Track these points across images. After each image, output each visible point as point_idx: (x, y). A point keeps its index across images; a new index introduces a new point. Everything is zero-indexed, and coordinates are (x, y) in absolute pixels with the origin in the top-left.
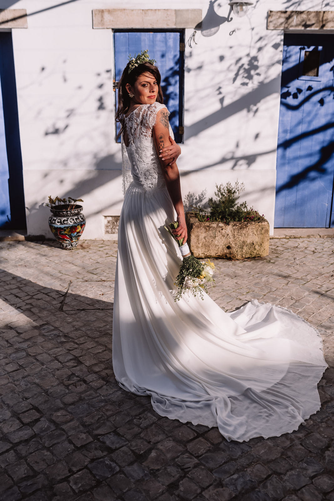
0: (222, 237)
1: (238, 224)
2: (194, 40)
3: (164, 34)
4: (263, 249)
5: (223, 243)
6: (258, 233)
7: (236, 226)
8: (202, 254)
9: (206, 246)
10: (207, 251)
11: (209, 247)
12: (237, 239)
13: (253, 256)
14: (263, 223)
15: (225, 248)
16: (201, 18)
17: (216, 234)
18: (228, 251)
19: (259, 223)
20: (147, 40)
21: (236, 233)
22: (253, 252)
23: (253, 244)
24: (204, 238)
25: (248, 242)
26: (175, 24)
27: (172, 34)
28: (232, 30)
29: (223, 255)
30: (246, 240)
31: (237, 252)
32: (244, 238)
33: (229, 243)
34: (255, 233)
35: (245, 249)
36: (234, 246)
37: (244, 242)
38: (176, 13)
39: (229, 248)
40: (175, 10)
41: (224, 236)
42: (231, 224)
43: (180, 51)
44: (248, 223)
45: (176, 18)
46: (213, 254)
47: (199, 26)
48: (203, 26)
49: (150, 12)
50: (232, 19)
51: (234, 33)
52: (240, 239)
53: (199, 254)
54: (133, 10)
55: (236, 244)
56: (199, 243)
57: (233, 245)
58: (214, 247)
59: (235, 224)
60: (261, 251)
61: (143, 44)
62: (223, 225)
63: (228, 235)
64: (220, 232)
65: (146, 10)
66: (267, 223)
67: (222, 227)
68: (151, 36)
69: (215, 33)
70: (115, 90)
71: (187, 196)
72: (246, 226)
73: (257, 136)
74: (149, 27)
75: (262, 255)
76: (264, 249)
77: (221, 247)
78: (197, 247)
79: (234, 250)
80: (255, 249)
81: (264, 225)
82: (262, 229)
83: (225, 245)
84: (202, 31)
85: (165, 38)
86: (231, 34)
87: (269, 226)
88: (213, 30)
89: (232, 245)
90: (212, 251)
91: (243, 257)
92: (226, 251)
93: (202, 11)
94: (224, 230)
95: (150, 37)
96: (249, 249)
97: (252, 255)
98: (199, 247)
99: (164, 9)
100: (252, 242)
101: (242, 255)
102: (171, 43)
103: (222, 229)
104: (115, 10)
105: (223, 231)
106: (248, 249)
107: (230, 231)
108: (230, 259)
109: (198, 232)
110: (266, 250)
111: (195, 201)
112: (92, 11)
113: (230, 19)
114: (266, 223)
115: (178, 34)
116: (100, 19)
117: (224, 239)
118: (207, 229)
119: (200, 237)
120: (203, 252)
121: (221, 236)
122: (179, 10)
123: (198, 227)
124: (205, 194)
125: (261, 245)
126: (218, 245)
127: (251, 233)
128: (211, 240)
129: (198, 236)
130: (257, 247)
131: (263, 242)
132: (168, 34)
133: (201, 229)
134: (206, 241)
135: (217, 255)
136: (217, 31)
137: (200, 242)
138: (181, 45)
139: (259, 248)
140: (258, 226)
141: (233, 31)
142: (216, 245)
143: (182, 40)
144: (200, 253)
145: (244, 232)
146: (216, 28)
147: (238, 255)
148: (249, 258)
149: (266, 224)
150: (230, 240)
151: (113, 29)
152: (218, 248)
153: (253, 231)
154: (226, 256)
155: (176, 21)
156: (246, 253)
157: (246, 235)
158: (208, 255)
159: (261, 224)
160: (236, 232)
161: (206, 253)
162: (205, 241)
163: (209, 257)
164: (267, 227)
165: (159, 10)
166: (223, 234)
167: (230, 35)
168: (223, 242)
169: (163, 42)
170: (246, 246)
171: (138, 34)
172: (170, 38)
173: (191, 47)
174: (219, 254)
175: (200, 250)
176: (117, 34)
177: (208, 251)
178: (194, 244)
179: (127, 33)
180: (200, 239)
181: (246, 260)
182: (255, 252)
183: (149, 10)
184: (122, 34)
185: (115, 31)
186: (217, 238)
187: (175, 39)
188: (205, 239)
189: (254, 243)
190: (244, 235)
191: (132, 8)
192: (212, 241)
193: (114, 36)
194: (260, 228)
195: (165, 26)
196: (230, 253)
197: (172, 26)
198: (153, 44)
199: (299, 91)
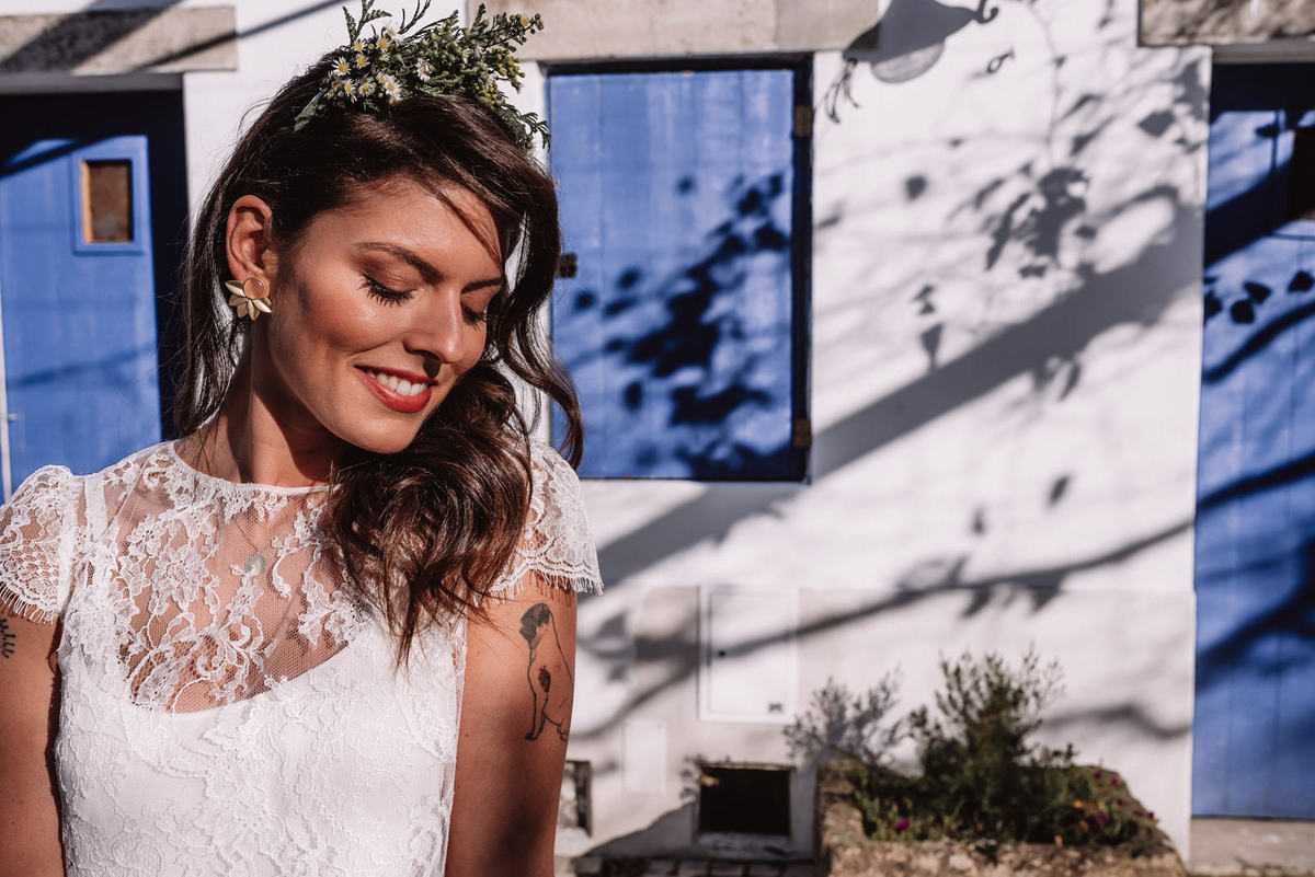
2: (847, 93)
3: (732, 76)
14: (1155, 862)
16: (876, 10)
19: (1134, 856)
20: (668, 99)
26: (776, 39)
27: (766, 77)
28: (1001, 53)
43: (794, 137)
45: (779, 12)
47: (867, 46)
48: (886, 39)
50: (995, 12)
51: (1007, 62)
61: (653, 113)
62: (970, 863)
66: (1172, 859)
68: (686, 86)
69: (927, 67)
71: (820, 694)
74: (680, 51)
81: (1161, 870)
84: (874, 63)
85: (740, 91)
86: (995, 65)
88: (919, 57)
102: (760, 105)
111: (850, 713)
113: (987, 14)
115: (788, 75)
124: (896, 686)
132: (749, 75)
136: (935, 59)
138: (799, 115)
140: (1130, 872)
141: (1002, 58)
143: (803, 96)
146: (930, 52)
151: (542, 64)
155: (778, 27)
167: (989, 72)
169: (728, 103)
171: (637, 78)
172: (756, 91)
173: (838, 120)
176: (560, 80)
179: (595, 78)
184: (577, 79)
187: (775, 93)
193: (548, 89)
195: (733, 46)
197: (765, 44)
198: (692, 116)
199: (1257, 292)
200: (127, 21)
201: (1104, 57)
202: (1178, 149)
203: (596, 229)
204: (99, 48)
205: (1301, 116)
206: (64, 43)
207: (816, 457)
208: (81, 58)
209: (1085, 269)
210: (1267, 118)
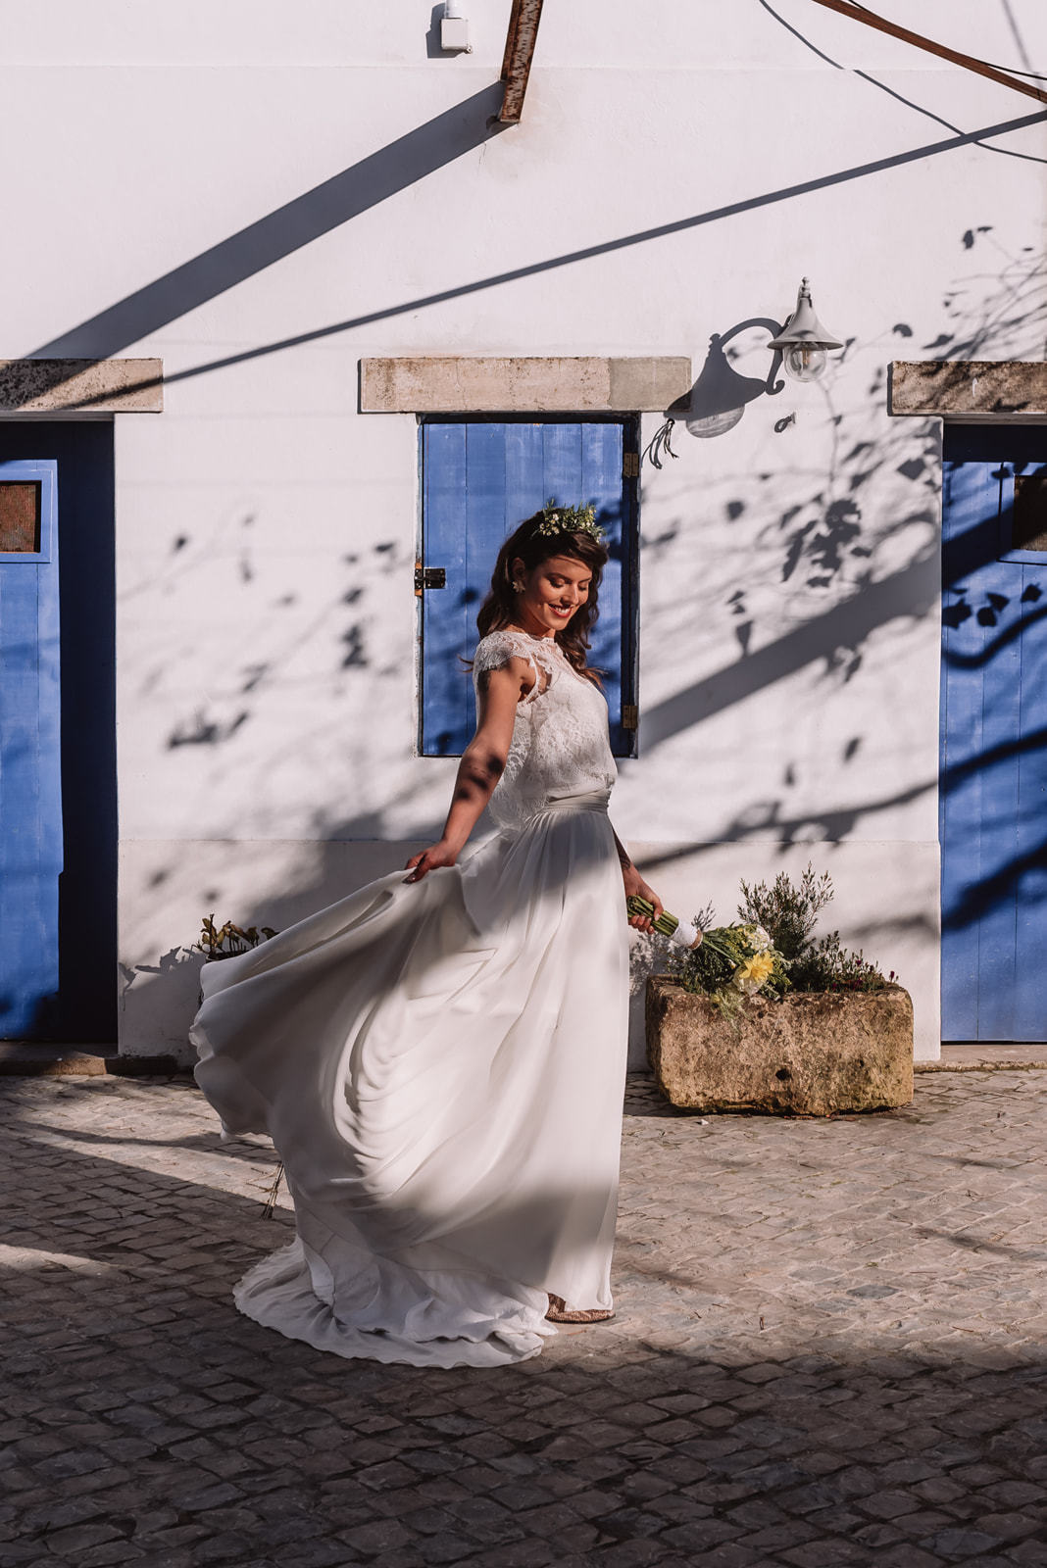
0: (762, 1041)
1: (810, 999)
2: (667, 445)
3: (574, 427)
4: (894, 1081)
5: (766, 1060)
6: (878, 1027)
7: (806, 1003)
8: (698, 1094)
9: (710, 1069)
10: (714, 1084)
11: (720, 1072)
12: (810, 1047)
13: (863, 1105)
14: (891, 997)
15: (772, 1074)
16: (690, 381)
17: (743, 1029)
18: (781, 1085)
19: (877, 995)
20: (522, 444)
21: (804, 1028)
22: (864, 1092)
23: (862, 1063)
24: (704, 1042)
25: (846, 1056)
26: (609, 402)
27: (601, 427)
28: (785, 417)
29: (764, 1100)
30: (839, 1049)
31: (809, 1089)
32: (831, 1044)
33: (785, 1060)
34: (866, 1028)
35: (837, 1080)
36: (801, 1069)
37: (830, 1056)
38: (611, 370)
39: (783, 1075)
40: (610, 359)
41: (768, 1037)
42: (789, 998)
43: (624, 477)
44: (843, 995)
45: (611, 384)
46: (732, 1093)
47: (683, 408)
48: (694, 406)
49: (532, 366)
50: (781, 384)
51: (790, 425)
52: (817, 1045)
53: (688, 1096)
54: (482, 361)
55: (805, 1063)
56: (687, 1060)
57: (797, 1066)
58: (736, 1071)
59: (801, 999)
60: (890, 1086)
61: (509, 456)
62: (764, 1002)
63: (780, 1032)
64: (753, 1022)
65: (521, 359)
66: (903, 994)
67: (758, 1007)
68: (536, 434)
69: (730, 426)
70: (420, 592)
72: (838, 1006)
73: (852, 748)
74: (531, 406)
75: (892, 1100)
76: (899, 1081)
77: (758, 1073)
78: (683, 1073)
79: (800, 1083)
80: (869, 1081)
81: (895, 1002)
82: (890, 1014)
83: (771, 1066)
84: (689, 421)
85: (580, 438)
86: (780, 427)
87: (910, 1006)
88: (724, 417)
89: (795, 1065)
90: (729, 1086)
91: (829, 1105)
92: (776, 1086)
93: (690, 363)
94: (766, 1017)
95: (531, 436)
96: (850, 1081)
97: (859, 1101)
98: (687, 1073)
99: (577, 358)
100: (857, 1057)
101: (826, 1100)
102: (596, 452)
103: (761, 1016)
104: (426, 361)
105: (765, 1021)
106: (846, 1081)
107: (786, 1021)
108: (788, 1113)
109: (682, 1023)
110: (903, 1082)
112: (359, 363)
113: (775, 387)
114: (900, 996)
115: (619, 427)
116: (382, 385)
117: (766, 1047)
118: (711, 1014)
119: (691, 1039)
120: (700, 1089)
121: (757, 1035)
122: (621, 360)
123: (683, 1007)
125: (888, 1066)
126: (749, 1067)
127: (854, 1029)
128: (726, 1049)
129: (683, 1037)
130: (874, 1074)
131: (893, 1059)
132: (587, 426)
133: (695, 1015)
134: (710, 1053)
135: (747, 1098)
136: (737, 420)
137: (689, 1056)
138: (629, 461)
139: (882, 1076)
140: (874, 1004)
141: (786, 420)
142: (743, 1066)
143: (631, 445)
144: (693, 1091)
145: (831, 1023)
146: (732, 413)
147: (813, 1101)
148: (850, 1111)
149: (900, 1000)
150: (786, 1048)
151: (418, 414)
152: (748, 1075)
153: (860, 1021)
154: (776, 1104)
155: (611, 391)
156: (841, 1094)
157: (839, 1035)
158: (716, 1098)
159: (883, 999)
160: (804, 1024)
161: (709, 1093)
162: (705, 1052)
163: (721, 1105)
164: (905, 1009)
165: (560, 359)
166: (764, 1029)
167: (777, 430)
168: (764, 1056)
169: (570, 449)
170: (840, 1070)
171: (497, 427)
172: (593, 440)
173: (660, 467)
174: (753, 1095)
175: (690, 1081)
176: (432, 428)
177: (717, 1085)
178: (671, 1063)
179: (463, 426)
180: (691, 1045)
181: (839, 1117)
182: (868, 1089)
183: (532, 358)
184: (447, 426)
185: (427, 418)
186: (745, 1044)
187: (608, 442)
188: (708, 1047)
189: (865, 1060)
190: (830, 1033)
191: (481, 356)
192: (729, 1052)
193: (422, 435)
194: (881, 1012)
195: (578, 406)
196: (789, 1094)
197: (600, 404)
198: (541, 459)
199: (998, 601)
200: (67, 369)
201: (874, 415)
202: (928, 489)
203: (462, 549)
204: (42, 391)
205: (1025, 466)
206: (11, 385)
207: (642, 735)
208: (25, 398)
209: (864, 580)
210: (996, 466)
